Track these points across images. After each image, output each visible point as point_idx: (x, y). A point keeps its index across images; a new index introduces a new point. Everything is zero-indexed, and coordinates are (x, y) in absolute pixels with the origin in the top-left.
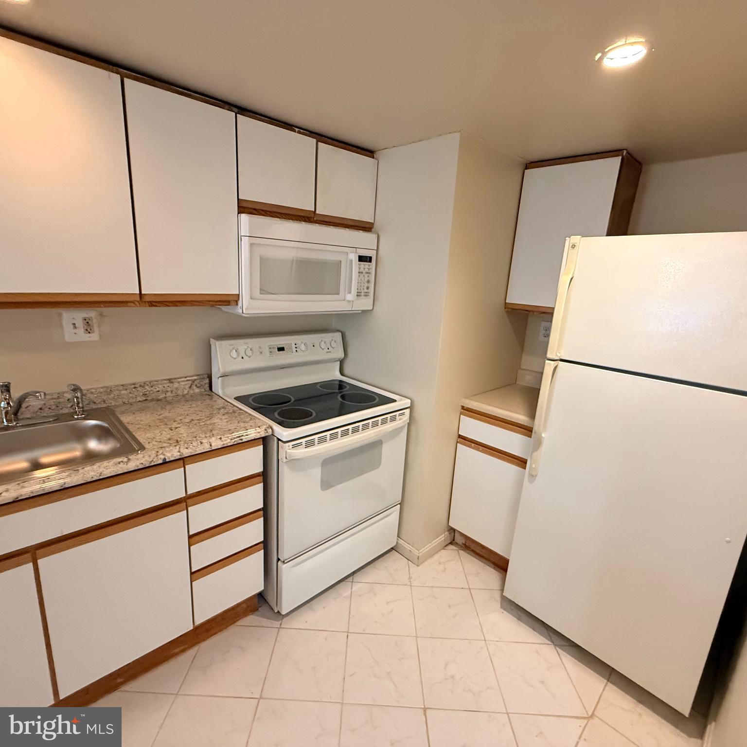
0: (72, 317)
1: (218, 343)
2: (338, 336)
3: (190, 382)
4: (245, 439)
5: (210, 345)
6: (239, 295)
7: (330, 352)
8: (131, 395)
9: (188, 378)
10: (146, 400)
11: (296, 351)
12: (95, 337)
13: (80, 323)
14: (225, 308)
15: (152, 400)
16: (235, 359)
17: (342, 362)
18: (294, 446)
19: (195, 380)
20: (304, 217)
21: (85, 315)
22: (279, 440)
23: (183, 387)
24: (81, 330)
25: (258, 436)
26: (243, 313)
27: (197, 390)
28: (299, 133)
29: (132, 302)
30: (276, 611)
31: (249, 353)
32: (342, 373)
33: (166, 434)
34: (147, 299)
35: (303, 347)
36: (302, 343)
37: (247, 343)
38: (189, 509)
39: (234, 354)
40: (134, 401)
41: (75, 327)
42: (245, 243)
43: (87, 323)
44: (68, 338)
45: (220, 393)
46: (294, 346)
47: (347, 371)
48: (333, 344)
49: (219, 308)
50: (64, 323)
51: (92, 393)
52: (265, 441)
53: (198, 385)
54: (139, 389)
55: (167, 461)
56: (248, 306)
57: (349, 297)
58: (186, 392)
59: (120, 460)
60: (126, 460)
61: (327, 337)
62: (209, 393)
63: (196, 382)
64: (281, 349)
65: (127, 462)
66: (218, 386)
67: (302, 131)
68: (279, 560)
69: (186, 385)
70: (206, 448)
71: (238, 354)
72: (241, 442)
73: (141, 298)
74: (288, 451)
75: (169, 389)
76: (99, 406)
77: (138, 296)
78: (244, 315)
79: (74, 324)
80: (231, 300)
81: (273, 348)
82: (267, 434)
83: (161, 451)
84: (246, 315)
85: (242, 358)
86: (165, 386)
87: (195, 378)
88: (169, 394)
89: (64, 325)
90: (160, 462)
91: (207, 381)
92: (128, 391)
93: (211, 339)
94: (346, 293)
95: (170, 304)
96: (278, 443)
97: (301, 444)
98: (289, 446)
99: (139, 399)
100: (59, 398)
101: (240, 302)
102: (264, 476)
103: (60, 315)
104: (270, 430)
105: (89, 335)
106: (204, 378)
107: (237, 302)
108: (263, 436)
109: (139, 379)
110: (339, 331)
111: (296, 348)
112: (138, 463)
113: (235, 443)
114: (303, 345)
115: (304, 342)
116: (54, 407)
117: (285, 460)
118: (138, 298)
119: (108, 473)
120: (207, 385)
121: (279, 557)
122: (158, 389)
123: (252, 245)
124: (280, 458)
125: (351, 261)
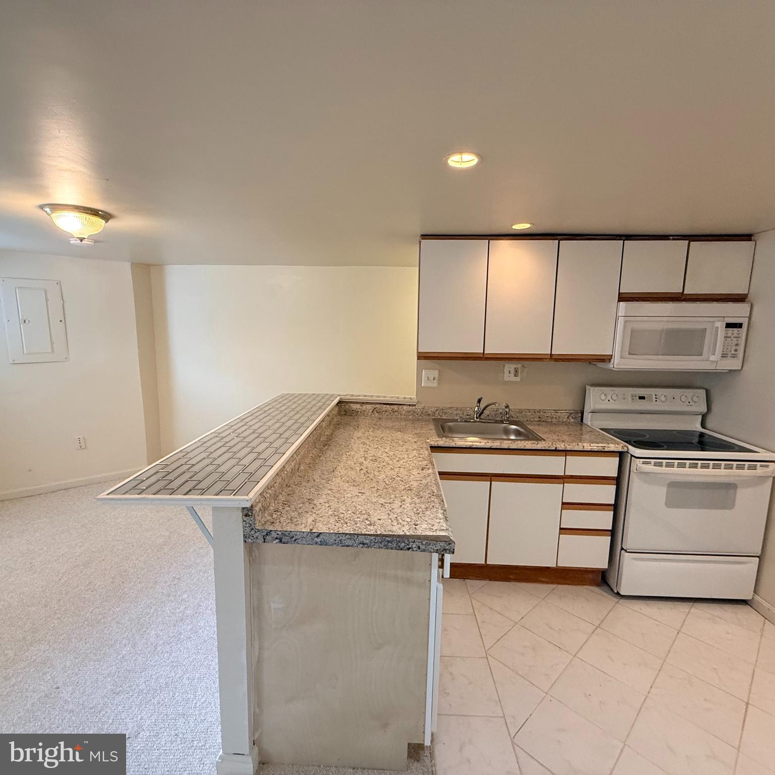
0: (510, 367)
1: (592, 388)
2: (702, 393)
3: (568, 414)
4: (606, 449)
5: (586, 390)
6: (612, 355)
7: (691, 405)
8: (532, 416)
9: (567, 411)
10: (540, 421)
11: (656, 401)
12: (518, 379)
13: (513, 371)
14: (600, 365)
15: (544, 421)
16: (603, 400)
17: (704, 417)
18: (644, 463)
19: (572, 413)
20: (672, 298)
21: (516, 367)
22: (632, 456)
23: (564, 416)
24: (512, 375)
25: (616, 450)
26: (614, 367)
27: (572, 420)
28: (673, 239)
29: (546, 359)
30: (616, 592)
31: (615, 397)
32: (703, 425)
33: (555, 437)
34: (554, 357)
35: (663, 399)
36: (662, 394)
37: (614, 391)
38: (565, 484)
39: (603, 397)
40: (533, 420)
41: (510, 373)
42: (621, 321)
43: (516, 371)
44: (505, 379)
45: (589, 424)
46: (654, 397)
47: (708, 425)
48: (695, 399)
49: (595, 365)
50: (505, 370)
51: (512, 411)
52: (621, 455)
53: (574, 417)
54: (537, 413)
55: (558, 449)
56: (617, 363)
57: (712, 358)
58: (565, 420)
59: (534, 442)
60: (536, 443)
61: (689, 393)
62: (581, 423)
63: (573, 414)
64: (642, 398)
65: (537, 444)
66: (588, 418)
67: (676, 237)
68: (622, 549)
69: (566, 415)
70: (580, 448)
71: (606, 398)
72: (604, 450)
73: (551, 356)
74: (639, 465)
75: (554, 416)
76: (515, 419)
77: (550, 356)
78: (614, 369)
79: (510, 371)
80: (607, 359)
81: (635, 396)
82: (623, 450)
83: (554, 443)
84: (616, 369)
85: (609, 401)
86: (553, 414)
87: (572, 411)
88: (554, 420)
89: (505, 371)
90: (554, 448)
91: (580, 415)
92: (531, 413)
93: (587, 386)
94: (710, 354)
95: (566, 360)
96: (631, 458)
97: (650, 463)
98: (640, 461)
99: (536, 419)
100: (496, 411)
101: (613, 360)
102: (618, 481)
103: (504, 366)
104: (626, 448)
105: (515, 377)
106: (578, 413)
107: (610, 360)
108: (620, 450)
109: (538, 407)
110: (703, 388)
111: (656, 398)
112: (542, 446)
113: (600, 450)
114: (663, 396)
115: (665, 394)
116: (494, 416)
117: (635, 471)
118: (549, 357)
119: (528, 447)
120: (580, 418)
121: (623, 546)
122: (547, 415)
123: (626, 322)
124: (631, 470)
125: (718, 328)
